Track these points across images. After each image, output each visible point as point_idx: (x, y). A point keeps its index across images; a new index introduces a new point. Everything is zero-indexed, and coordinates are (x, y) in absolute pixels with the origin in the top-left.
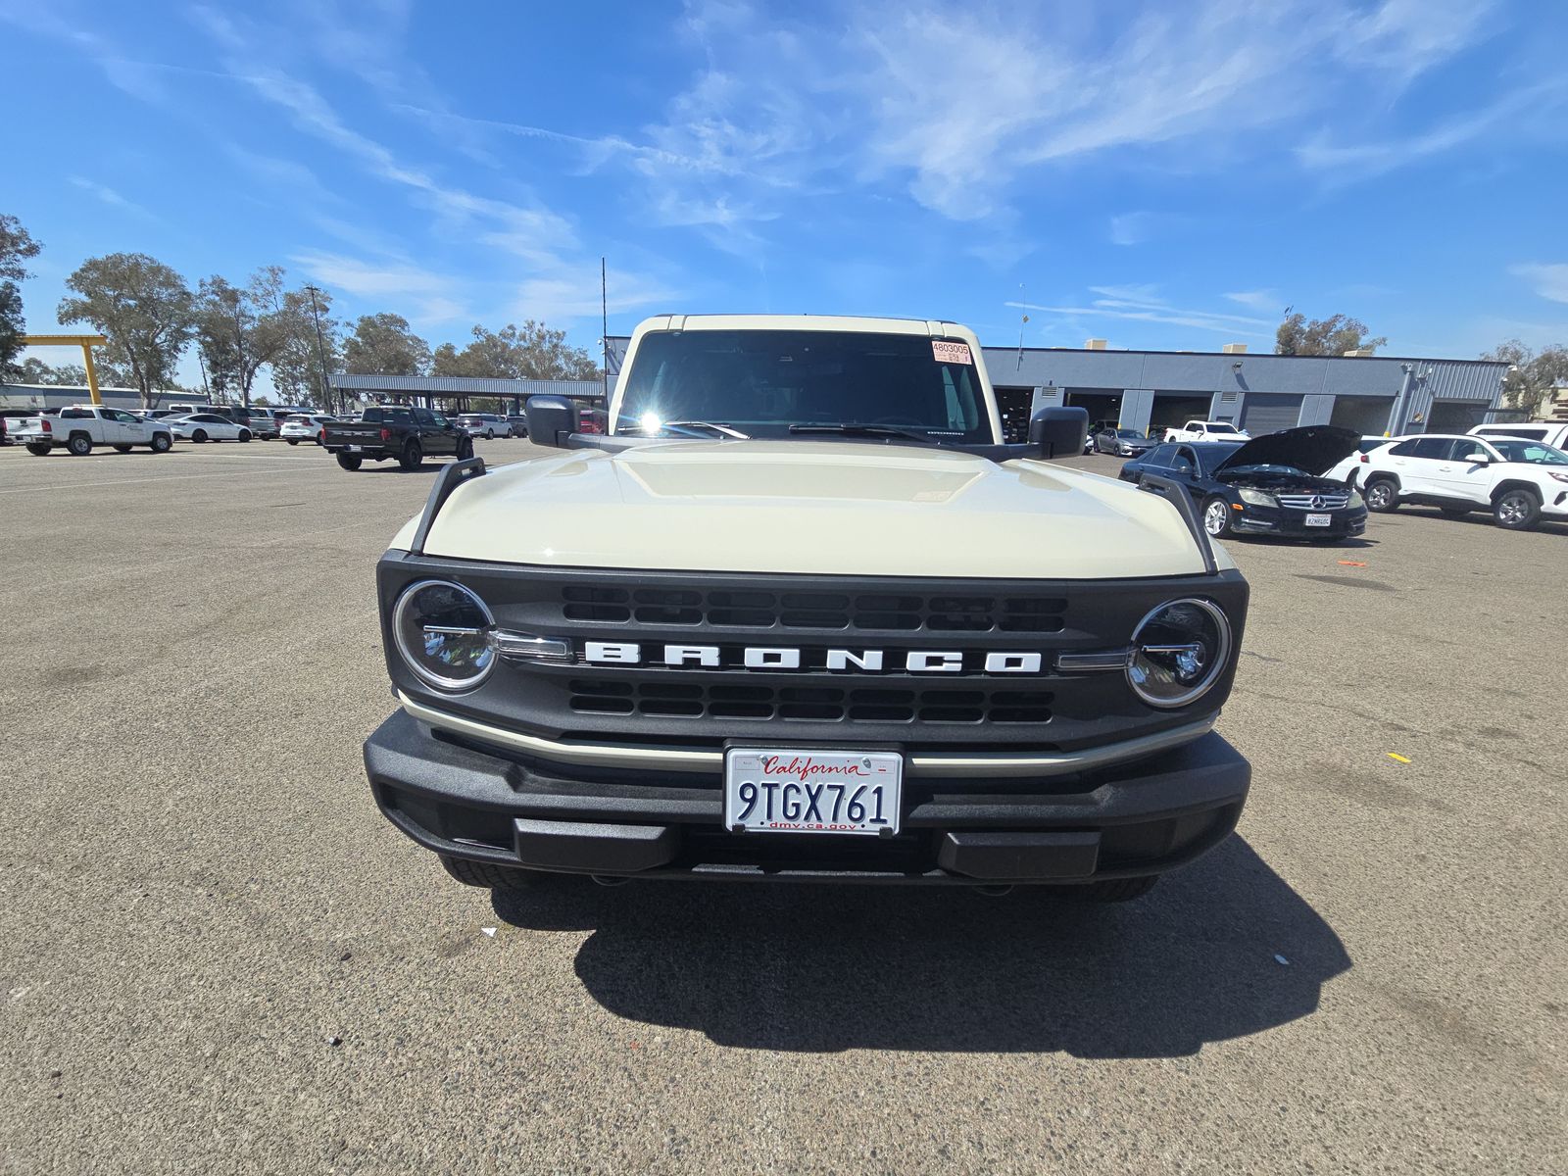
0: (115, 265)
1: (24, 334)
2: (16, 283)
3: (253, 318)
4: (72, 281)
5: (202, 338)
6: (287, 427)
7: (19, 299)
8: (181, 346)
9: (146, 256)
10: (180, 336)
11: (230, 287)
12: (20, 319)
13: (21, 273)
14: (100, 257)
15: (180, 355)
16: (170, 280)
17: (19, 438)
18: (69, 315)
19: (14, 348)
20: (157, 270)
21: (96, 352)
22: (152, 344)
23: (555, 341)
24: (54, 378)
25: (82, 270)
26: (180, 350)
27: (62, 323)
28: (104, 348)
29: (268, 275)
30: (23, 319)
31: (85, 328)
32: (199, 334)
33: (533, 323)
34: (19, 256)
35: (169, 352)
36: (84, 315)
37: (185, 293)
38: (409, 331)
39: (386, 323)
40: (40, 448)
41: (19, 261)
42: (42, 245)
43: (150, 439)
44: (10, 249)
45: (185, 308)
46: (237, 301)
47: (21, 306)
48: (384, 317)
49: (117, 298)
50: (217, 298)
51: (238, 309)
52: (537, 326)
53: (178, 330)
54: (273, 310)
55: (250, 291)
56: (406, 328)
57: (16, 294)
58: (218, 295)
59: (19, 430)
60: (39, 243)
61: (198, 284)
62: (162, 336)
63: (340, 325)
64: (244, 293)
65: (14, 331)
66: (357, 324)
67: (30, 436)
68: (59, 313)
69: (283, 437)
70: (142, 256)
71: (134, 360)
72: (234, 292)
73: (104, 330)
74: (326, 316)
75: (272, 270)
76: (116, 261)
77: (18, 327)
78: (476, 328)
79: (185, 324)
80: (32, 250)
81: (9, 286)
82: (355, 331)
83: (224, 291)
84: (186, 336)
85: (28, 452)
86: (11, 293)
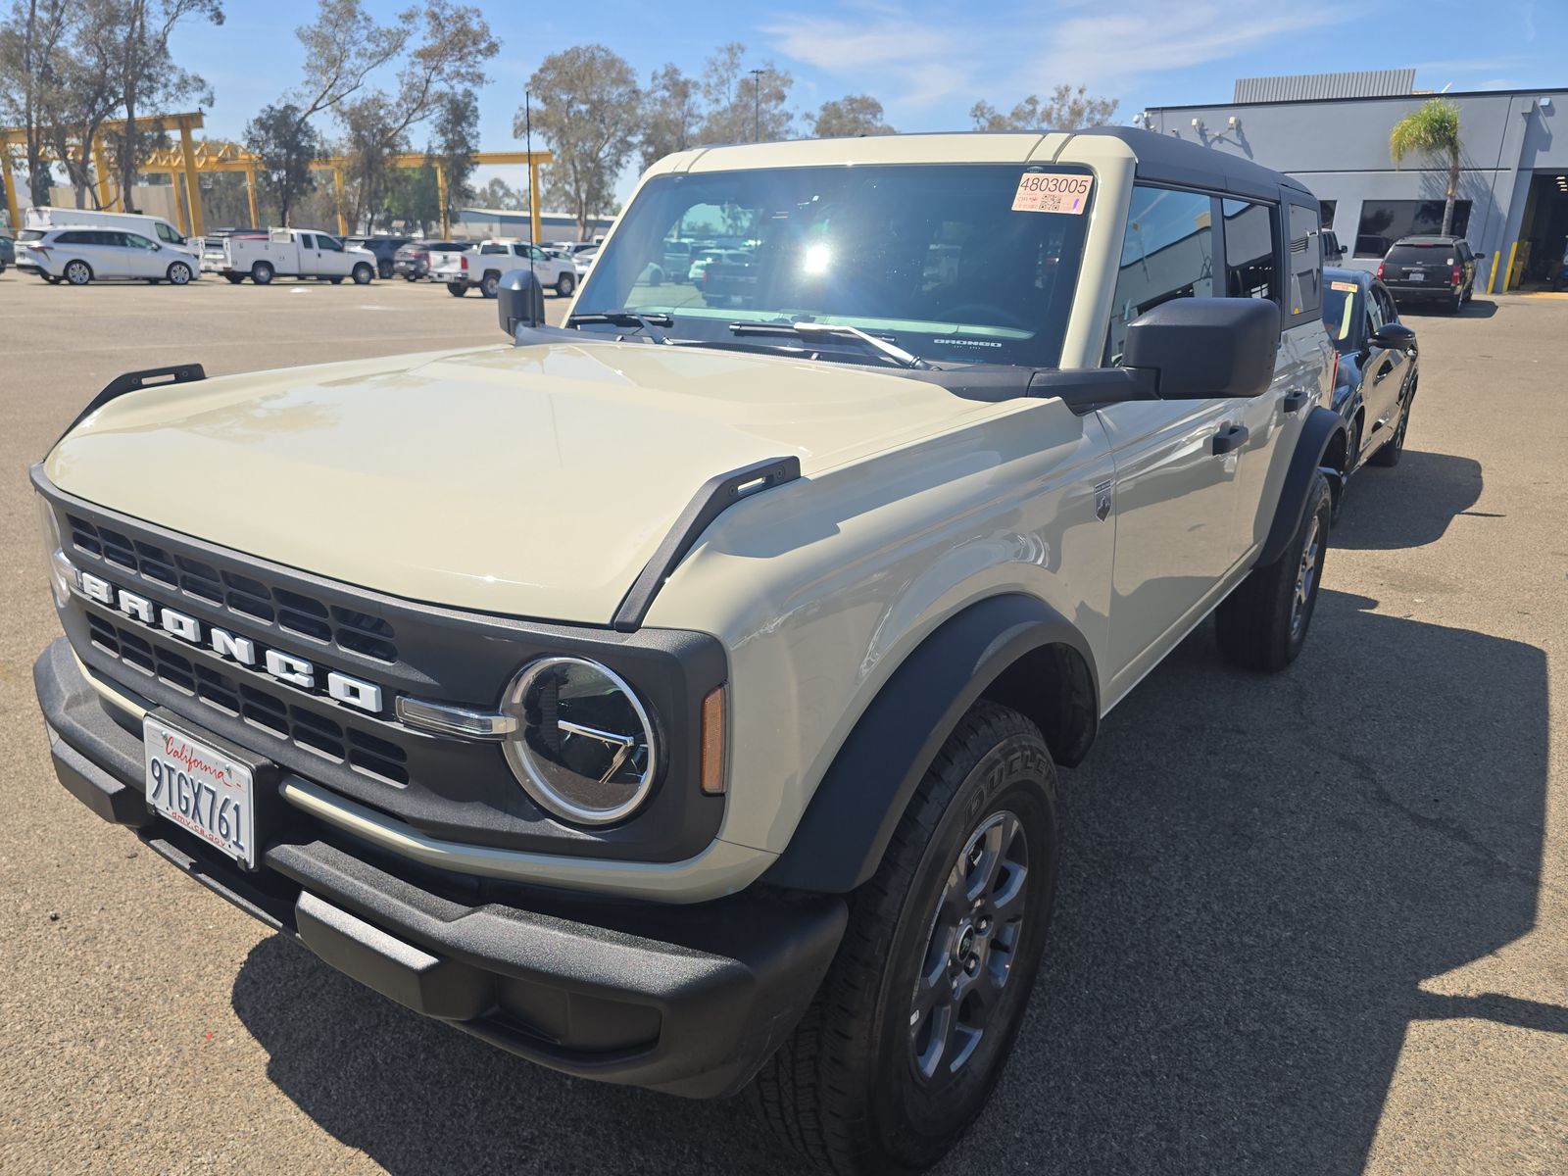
0: (572, 61)
1: (477, 151)
2: (476, 90)
3: (701, 118)
4: (530, 84)
5: (645, 147)
6: (698, 267)
7: (476, 109)
8: (624, 160)
9: (602, 46)
10: (625, 147)
11: (682, 78)
12: (475, 133)
13: (478, 79)
14: (559, 52)
15: (621, 172)
16: (623, 77)
17: (440, 275)
18: (525, 127)
19: (467, 169)
20: (611, 63)
21: (543, 170)
22: (595, 160)
23: (1098, 117)
24: (513, 202)
25: (541, 71)
26: (621, 165)
27: (516, 137)
28: (550, 167)
29: (725, 57)
30: (478, 134)
31: (538, 143)
32: (642, 143)
33: (1067, 89)
34: (480, 58)
35: (610, 167)
36: (537, 127)
37: (634, 92)
38: (881, 120)
39: (853, 110)
40: (458, 288)
41: (479, 62)
42: (501, 42)
43: (555, 280)
44: (472, 49)
45: (631, 110)
46: (685, 95)
47: (477, 117)
48: (851, 101)
49: (570, 103)
50: (667, 94)
51: (686, 107)
52: (1073, 95)
53: (623, 141)
54: (725, 103)
55: (702, 82)
56: (879, 116)
57: (474, 104)
58: (668, 90)
59: (441, 266)
60: (498, 41)
61: (650, 77)
62: (606, 148)
63: (797, 117)
64: (696, 85)
65: (469, 148)
66: (818, 114)
67: (449, 274)
68: (515, 124)
69: (693, 279)
70: (598, 47)
71: (577, 181)
72: (686, 83)
73: (553, 145)
74: (781, 107)
75: (731, 50)
76: (573, 55)
77: (472, 143)
78: (978, 107)
79: (630, 131)
80: (492, 49)
81: (468, 94)
82: (814, 125)
83: (675, 84)
84: (630, 147)
85: (447, 292)
86: (469, 103)
